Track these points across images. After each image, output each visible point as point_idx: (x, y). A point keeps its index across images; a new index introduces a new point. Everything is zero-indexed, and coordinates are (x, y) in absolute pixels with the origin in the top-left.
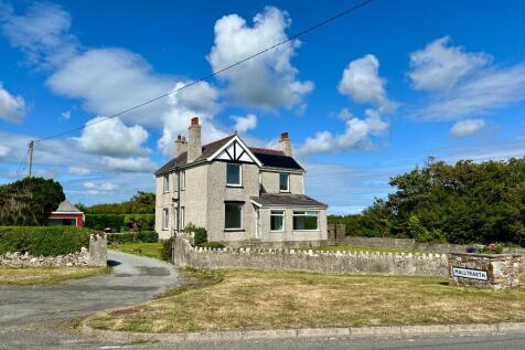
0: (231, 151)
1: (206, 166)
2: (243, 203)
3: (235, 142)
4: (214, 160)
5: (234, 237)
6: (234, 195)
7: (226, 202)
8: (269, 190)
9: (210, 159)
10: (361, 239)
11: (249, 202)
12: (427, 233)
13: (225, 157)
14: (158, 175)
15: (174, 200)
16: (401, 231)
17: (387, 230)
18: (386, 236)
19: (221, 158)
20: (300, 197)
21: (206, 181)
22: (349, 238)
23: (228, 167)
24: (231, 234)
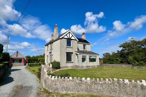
0: (68, 35)
1: (60, 40)
2: (72, 53)
3: (69, 32)
4: (62, 38)
5: (70, 65)
6: (69, 50)
7: (66, 53)
8: (80, 49)
9: (61, 37)
10: (109, 65)
11: (74, 53)
12: (137, 62)
13: (66, 37)
14: (46, 46)
15: (50, 53)
16: (125, 62)
17: (119, 62)
18: (118, 63)
19: (65, 37)
20: (89, 52)
21: (60, 46)
22: (104, 64)
23: (67, 41)
24: (68, 64)
